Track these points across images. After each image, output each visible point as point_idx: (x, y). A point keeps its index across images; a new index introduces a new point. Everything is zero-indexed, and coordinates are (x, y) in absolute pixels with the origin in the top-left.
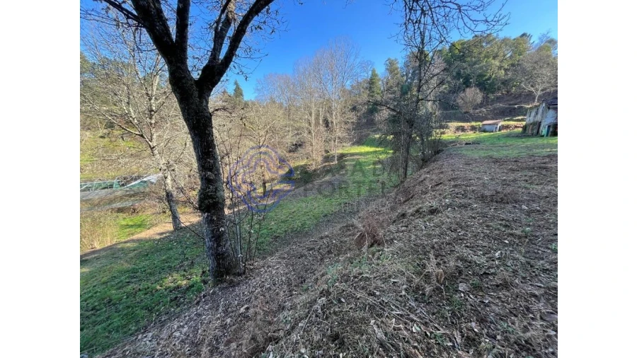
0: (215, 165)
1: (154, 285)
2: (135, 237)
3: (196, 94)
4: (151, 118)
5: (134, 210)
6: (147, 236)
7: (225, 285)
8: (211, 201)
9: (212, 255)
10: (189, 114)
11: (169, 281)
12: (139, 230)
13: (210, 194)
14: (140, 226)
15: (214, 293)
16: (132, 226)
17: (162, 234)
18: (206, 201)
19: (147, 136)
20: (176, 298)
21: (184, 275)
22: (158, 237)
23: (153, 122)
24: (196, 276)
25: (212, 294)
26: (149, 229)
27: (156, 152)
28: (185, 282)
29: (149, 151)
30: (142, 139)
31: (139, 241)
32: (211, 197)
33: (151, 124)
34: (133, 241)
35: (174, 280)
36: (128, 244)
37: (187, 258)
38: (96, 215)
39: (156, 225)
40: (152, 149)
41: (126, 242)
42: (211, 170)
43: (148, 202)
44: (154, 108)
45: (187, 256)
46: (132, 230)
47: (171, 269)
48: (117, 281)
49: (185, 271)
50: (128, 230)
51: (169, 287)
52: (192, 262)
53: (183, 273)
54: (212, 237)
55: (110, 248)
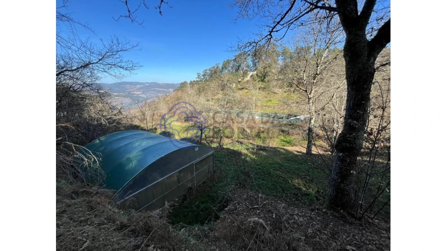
0: (363, 116)
1: (288, 179)
2: (285, 148)
3: (366, 53)
4: (314, 79)
5: (288, 133)
6: (291, 150)
7: (337, 214)
8: (348, 145)
9: (334, 186)
10: (352, 72)
11: (296, 182)
12: (288, 145)
13: (349, 139)
14: (289, 143)
15: (325, 213)
16: (285, 141)
17: (298, 152)
18: (344, 144)
19: (309, 92)
20: (297, 195)
21: (305, 184)
22: (296, 153)
23: (315, 81)
24: (313, 190)
25: (324, 212)
26: (292, 146)
27: (311, 101)
28: (304, 189)
29: (307, 100)
30: (305, 93)
31: (286, 150)
32: (349, 142)
33: (313, 83)
34: (284, 149)
35: (298, 184)
36: (282, 150)
37: (309, 175)
38: (274, 130)
39: (296, 145)
40: (309, 99)
41: (281, 149)
42: (357, 120)
43: (297, 131)
44: (318, 72)
45: (309, 174)
46: (285, 143)
47: (299, 176)
48: (274, 166)
49: (306, 182)
50: (283, 142)
51: (295, 186)
52: (312, 180)
53: (304, 183)
54: (339, 173)
55: (275, 148)
